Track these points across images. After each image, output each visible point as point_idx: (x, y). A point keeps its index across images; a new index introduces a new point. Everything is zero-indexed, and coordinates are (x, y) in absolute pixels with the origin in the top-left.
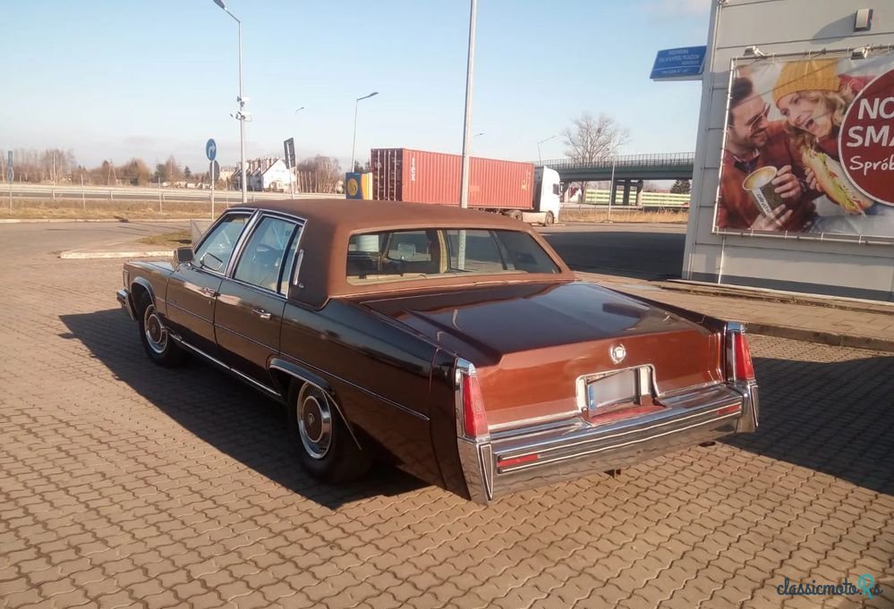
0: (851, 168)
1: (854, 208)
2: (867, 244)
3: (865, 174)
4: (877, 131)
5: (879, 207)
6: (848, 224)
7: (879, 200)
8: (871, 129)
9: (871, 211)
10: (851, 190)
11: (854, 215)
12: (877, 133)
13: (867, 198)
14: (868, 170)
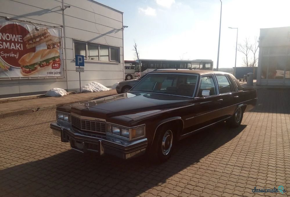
0: (1, 55)
1: (5, 68)
2: (12, 80)
3: (6, 57)
4: (6, 44)
5: (12, 68)
6: (5, 74)
7: (12, 66)
8: (4, 43)
9: (10, 69)
10: (3, 63)
11: (6, 71)
12: (6, 45)
13: (8, 65)
14: (6, 56)
